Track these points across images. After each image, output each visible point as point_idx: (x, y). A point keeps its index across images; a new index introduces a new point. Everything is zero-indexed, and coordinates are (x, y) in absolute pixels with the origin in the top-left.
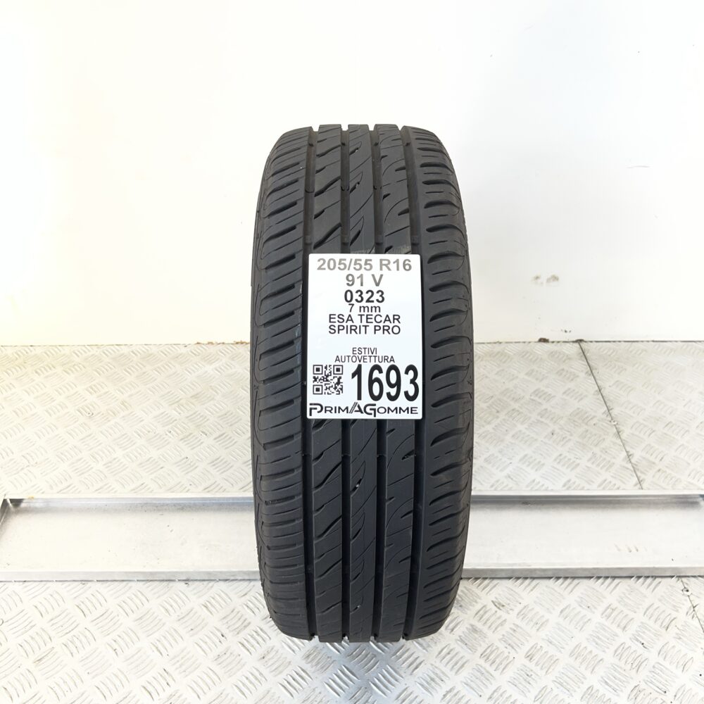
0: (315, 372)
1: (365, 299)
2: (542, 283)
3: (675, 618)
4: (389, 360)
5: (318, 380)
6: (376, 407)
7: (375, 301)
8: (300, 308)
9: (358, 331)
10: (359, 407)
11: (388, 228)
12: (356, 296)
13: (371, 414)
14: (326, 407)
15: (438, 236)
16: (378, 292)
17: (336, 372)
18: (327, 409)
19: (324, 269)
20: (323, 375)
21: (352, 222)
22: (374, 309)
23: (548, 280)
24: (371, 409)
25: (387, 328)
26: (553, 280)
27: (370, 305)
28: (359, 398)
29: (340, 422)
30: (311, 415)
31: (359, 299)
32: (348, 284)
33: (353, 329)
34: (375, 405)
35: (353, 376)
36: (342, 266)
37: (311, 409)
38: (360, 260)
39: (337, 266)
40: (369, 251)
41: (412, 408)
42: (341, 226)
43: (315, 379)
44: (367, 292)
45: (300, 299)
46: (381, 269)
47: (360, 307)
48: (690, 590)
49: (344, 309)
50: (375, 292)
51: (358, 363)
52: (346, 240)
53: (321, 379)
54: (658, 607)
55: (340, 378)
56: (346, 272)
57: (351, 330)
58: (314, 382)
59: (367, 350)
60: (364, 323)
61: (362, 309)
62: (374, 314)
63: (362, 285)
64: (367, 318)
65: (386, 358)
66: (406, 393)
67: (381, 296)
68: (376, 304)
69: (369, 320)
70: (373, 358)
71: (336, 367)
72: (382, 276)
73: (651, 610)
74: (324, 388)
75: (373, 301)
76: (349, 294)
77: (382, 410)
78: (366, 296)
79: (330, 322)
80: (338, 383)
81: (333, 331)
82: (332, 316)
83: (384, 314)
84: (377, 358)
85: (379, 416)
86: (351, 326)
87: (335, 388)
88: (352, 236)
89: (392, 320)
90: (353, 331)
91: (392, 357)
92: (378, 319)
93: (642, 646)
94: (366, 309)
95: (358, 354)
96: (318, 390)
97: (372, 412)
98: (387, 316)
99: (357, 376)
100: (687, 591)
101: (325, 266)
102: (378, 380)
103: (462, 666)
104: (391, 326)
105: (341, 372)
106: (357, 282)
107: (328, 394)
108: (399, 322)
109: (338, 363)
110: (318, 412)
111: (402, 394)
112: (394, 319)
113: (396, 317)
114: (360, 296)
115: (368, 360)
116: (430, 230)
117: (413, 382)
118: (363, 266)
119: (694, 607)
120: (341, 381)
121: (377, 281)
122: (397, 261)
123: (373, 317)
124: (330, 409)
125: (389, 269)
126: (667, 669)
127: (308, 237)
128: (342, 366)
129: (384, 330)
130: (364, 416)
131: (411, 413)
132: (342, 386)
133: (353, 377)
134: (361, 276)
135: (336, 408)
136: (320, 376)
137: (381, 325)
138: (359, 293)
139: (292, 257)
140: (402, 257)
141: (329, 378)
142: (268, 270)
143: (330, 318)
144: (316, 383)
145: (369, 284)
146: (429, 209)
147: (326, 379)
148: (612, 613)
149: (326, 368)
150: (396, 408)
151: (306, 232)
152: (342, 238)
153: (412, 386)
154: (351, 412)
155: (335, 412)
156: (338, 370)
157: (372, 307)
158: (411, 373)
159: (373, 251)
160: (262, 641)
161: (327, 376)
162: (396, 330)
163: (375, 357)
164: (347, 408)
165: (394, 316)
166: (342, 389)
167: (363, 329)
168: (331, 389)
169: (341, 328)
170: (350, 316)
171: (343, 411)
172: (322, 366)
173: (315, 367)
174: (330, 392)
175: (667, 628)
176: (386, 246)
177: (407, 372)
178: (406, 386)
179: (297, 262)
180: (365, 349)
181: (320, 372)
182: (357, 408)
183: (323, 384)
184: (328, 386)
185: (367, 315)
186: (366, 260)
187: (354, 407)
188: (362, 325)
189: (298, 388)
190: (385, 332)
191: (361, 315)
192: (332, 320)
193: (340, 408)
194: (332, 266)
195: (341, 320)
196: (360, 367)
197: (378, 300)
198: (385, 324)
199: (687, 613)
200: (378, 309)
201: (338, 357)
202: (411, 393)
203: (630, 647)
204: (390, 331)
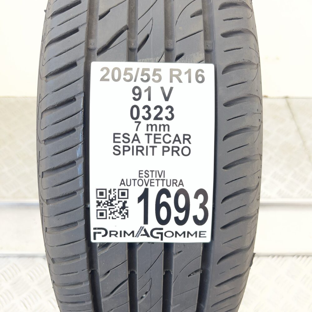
0: (99, 196)
1: (153, 116)
4: (178, 184)
5: (101, 204)
6: (163, 231)
7: (164, 119)
8: (81, 125)
9: (144, 152)
10: (145, 231)
11: (179, 32)
12: (143, 112)
13: (158, 238)
14: (110, 232)
15: (232, 42)
16: (167, 108)
17: (120, 197)
18: (112, 233)
19: (108, 80)
20: (107, 199)
21: (140, 24)
22: (162, 127)
24: (158, 233)
25: (176, 149)
27: (158, 122)
28: (146, 222)
29: (127, 245)
30: (95, 239)
31: (147, 116)
32: (134, 99)
33: (140, 150)
34: (162, 229)
35: (140, 200)
36: (128, 77)
37: (95, 233)
38: (148, 70)
39: (123, 76)
40: (158, 58)
41: (200, 232)
42: (128, 29)
43: (99, 204)
44: (155, 108)
45: (81, 114)
46: (171, 81)
47: (148, 125)
49: (129, 127)
50: (164, 108)
51: (144, 186)
52: (133, 46)
53: (104, 204)
55: (125, 202)
56: (133, 84)
57: (137, 151)
58: (97, 206)
59: (154, 173)
60: (152, 143)
61: (150, 127)
62: (163, 133)
63: (149, 99)
64: (155, 138)
65: (175, 181)
66: (195, 218)
67: (170, 112)
68: (165, 122)
69: (157, 141)
70: (160, 182)
71: (120, 191)
72: (171, 89)
74: (109, 212)
75: (161, 119)
76: (135, 110)
77: (169, 234)
78: (154, 113)
79: (114, 142)
80: (124, 207)
81: (117, 152)
82: (116, 136)
83: (173, 134)
84: (165, 182)
85: (166, 240)
86: (137, 147)
87: (121, 212)
88: (139, 42)
89: (182, 140)
90: (139, 153)
91: (181, 181)
92: (167, 139)
94: (154, 127)
95: (144, 178)
96: (102, 214)
97: (159, 236)
98: (177, 136)
99: (143, 200)
101: (109, 76)
102: (166, 204)
104: (181, 146)
105: (126, 197)
106: (145, 95)
107: (113, 218)
108: (190, 143)
109: (123, 187)
110: (103, 236)
111: (191, 219)
112: (184, 139)
113: (187, 137)
114: (148, 112)
115: (155, 184)
116: (225, 35)
117: (202, 206)
118: (151, 77)
120: (126, 205)
121: (167, 95)
122: (189, 72)
123: (161, 137)
124: (115, 233)
125: (180, 81)
127: (92, 41)
128: (128, 190)
129: (173, 151)
130: (151, 240)
131: (200, 237)
132: (127, 210)
133: (139, 202)
134: (149, 90)
135: (121, 232)
136: (104, 201)
137: (170, 145)
138: (147, 109)
139: (73, 65)
140: (194, 67)
141: (114, 203)
142: (48, 79)
143: (114, 138)
144: (99, 208)
145: (158, 99)
146: (223, 11)
147: (110, 203)
149: (110, 192)
150: (184, 233)
151: (89, 35)
152: (129, 43)
153: (202, 211)
154: (137, 236)
155: (121, 236)
156: (123, 194)
157: (160, 126)
158: (201, 197)
159: (163, 58)
161: (112, 200)
162: (186, 151)
163: (163, 180)
164: (133, 232)
165: (184, 135)
166: (127, 214)
167: (150, 150)
168: (116, 213)
169: (126, 149)
170: (136, 135)
171: (129, 235)
172: (106, 190)
173: (99, 191)
174: (114, 217)
176: (177, 53)
177: (196, 197)
178: (196, 210)
179: (78, 71)
180: (152, 171)
181: (104, 196)
182: (143, 232)
183: (107, 208)
184: (112, 211)
185: (155, 135)
186: (155, 70)
187: (139, 232)
188: (149, 145)
189: (81, 211)
190: (175, 153)
191: (148, 135)
192: (116, 140)
193: (125, 232)
194: (116, 77)
195: (126, 140)
196: (146, 191)
197: (167, 118)
198: (174, 145)
200: (166, 127)
201: (123, 180)
202: (200, 218)
204: (180, 152)
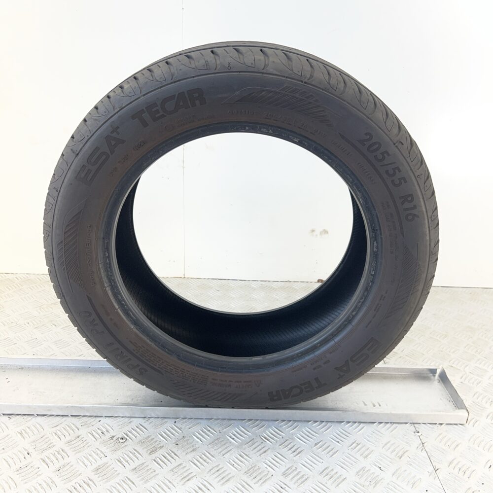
2: (316, 235)
3: (407, 451)
23: (321, 233)
26: (325, 233)
48: (419, 431)
54: (394, 443)
73: (389, 445)
93: (379, 469)
100: (418, 432)
103: (228, 480)
119: (423, 444)
126: (398, 486)
148: (357, 446)
160: (61, 458)
175: (401, 457)
199: (417, 448)
203: (369, 470)
